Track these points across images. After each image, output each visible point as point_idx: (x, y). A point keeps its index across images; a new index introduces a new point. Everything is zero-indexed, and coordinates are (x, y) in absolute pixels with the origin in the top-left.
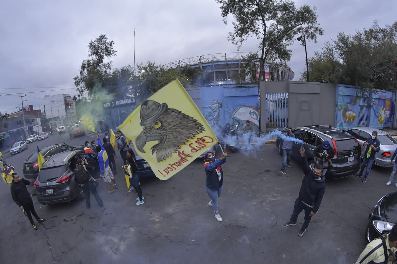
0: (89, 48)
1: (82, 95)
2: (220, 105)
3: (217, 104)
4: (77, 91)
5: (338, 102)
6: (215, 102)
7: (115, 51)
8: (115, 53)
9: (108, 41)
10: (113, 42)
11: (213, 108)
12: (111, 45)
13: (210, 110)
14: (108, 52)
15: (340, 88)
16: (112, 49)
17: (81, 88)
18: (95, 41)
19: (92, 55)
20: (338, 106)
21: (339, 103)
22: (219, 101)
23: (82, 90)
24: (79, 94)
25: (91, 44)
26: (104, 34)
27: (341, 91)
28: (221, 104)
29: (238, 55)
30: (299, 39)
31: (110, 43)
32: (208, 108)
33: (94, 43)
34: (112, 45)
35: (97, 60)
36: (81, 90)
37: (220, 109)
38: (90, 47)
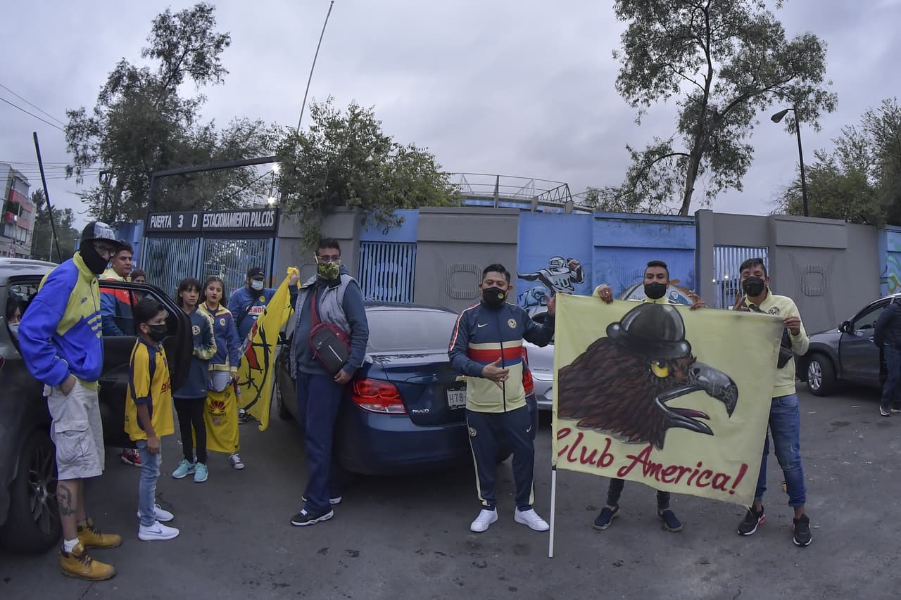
0: (153, 30)
1: (78, 172)
2: (574, 274)
3: (568, 270)
4: (69, 152)
5: (888, 271)
6: (562, 261)
7: (224, 70)
8: (222, 75)
9: (216, 31)
10: (228, 40)
11: (551, 279)
12: (218, 46)
13: (540, 287)
14: (201, 68)
15: (890, 235)
16: (218, 59)
17: (85, 147)
18: (178, 15)
19: (153, 53)
20: (889, 280)
21: (890, 272)
22: (574, 261)
23: (84, 154)
24: (71, 163)
25: (164, 19)
26: (212, 4)
27: (892, 241)
28: (579, 272)
29: (530, 186)
30: (777, 118)
31: (217, 38)
32: (535, 278)
33: (173, 19)
34: (223, 46)
35: (159, 78)
36: (81, 153)
37: (573, 284)
38: (158, 28)
